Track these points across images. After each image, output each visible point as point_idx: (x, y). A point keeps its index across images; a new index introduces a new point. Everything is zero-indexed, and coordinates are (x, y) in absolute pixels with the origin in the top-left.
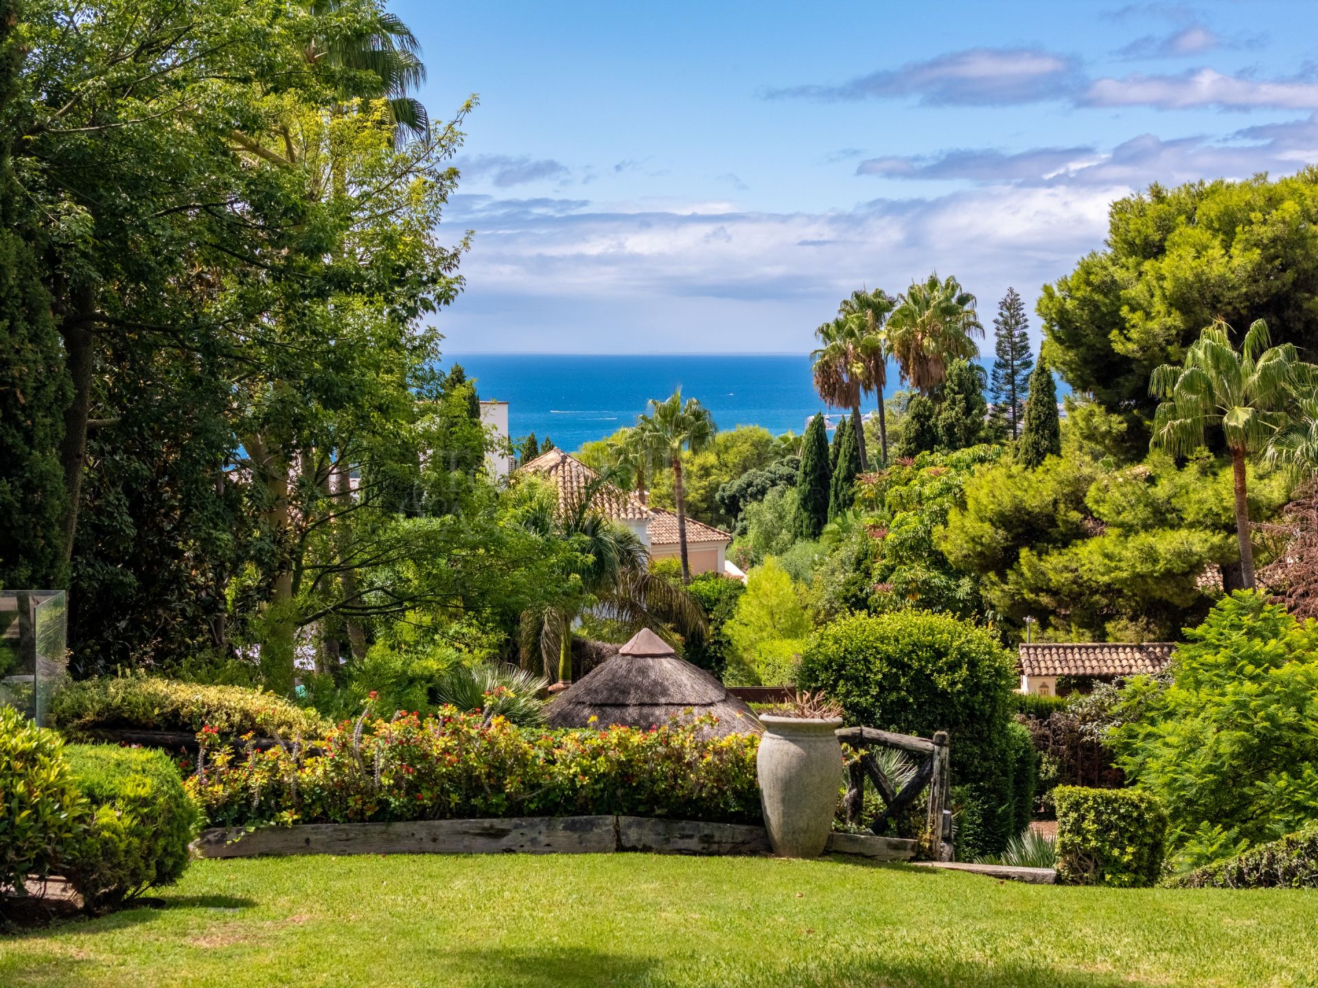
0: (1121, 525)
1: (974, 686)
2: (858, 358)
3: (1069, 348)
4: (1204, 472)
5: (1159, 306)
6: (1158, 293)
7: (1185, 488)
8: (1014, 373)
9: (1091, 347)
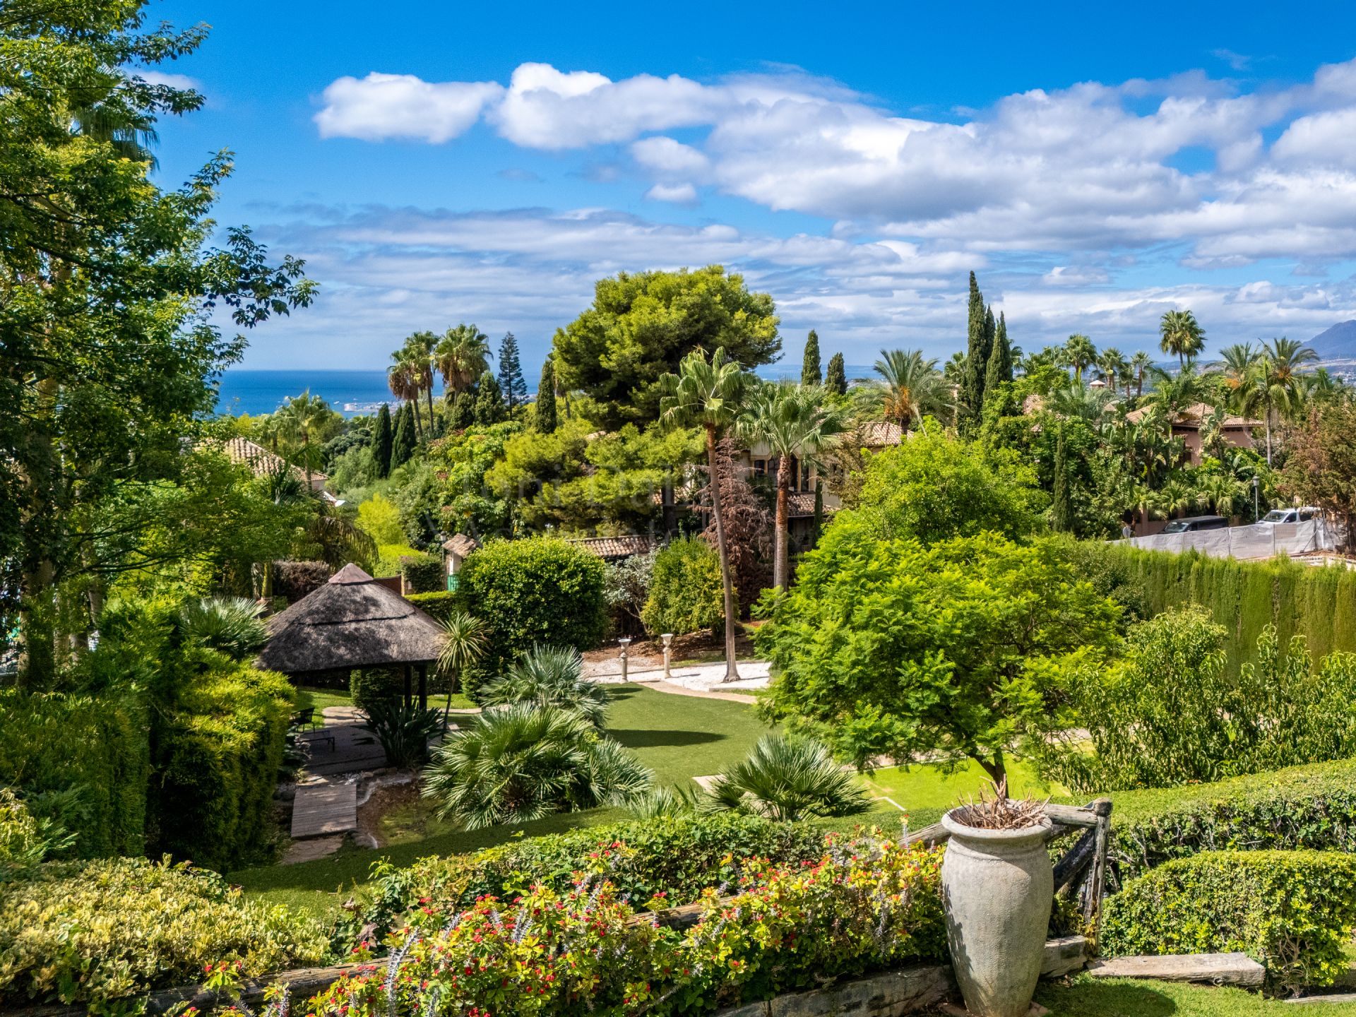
0: (607, 468)
1: (585, 587)
2: (417, 370)
3: (572, 365)
4: (655, 436)
5: (628, 342)
6: (626, 333)
7: (645, 446)
8: (511, 379)
9: (586, 364)
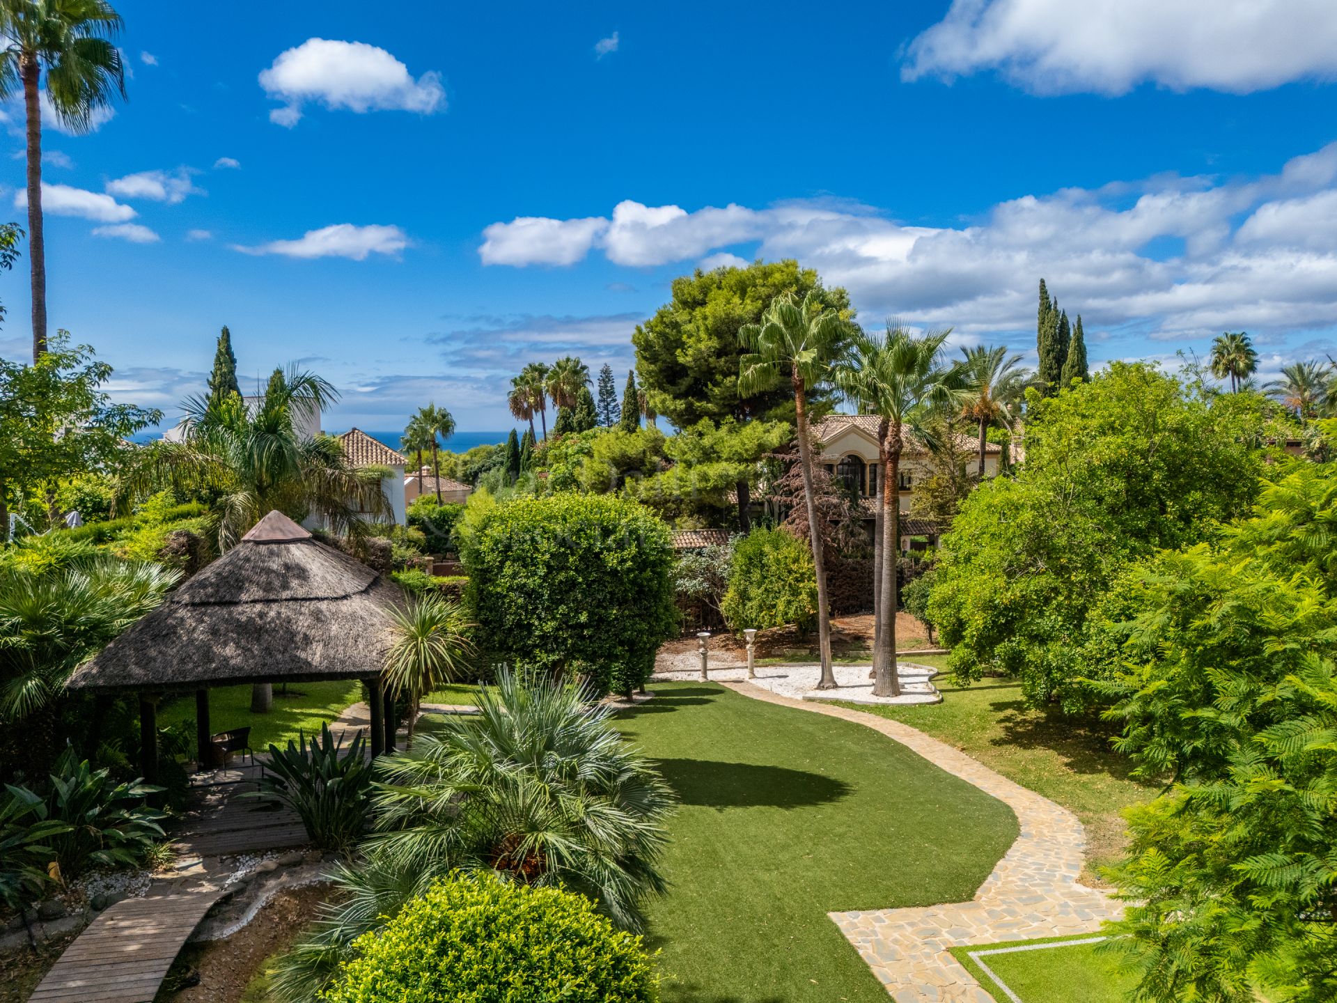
0: (685, 462)
2: (531, 395)
3: (651, 363)
4: (730, 431)
5: (703, 335)
6: (702, 328)
7: (722, 440)
9: (664, 361)
